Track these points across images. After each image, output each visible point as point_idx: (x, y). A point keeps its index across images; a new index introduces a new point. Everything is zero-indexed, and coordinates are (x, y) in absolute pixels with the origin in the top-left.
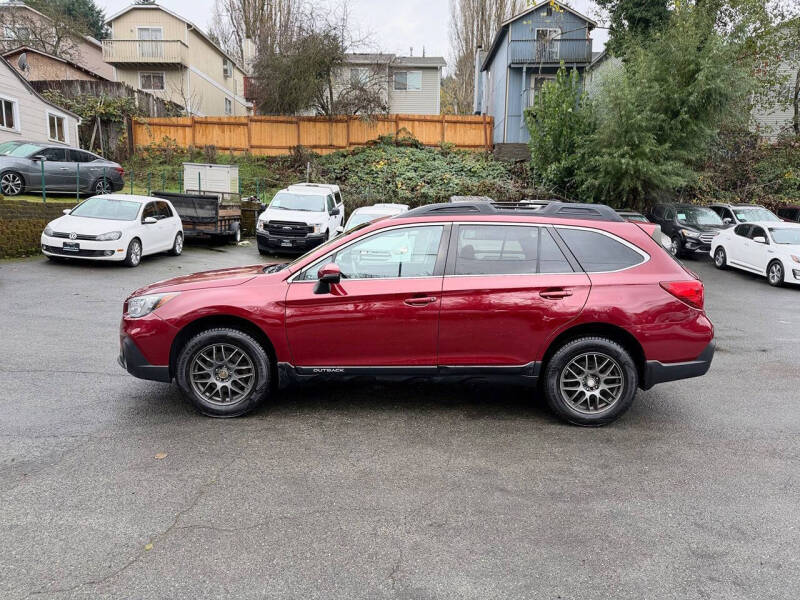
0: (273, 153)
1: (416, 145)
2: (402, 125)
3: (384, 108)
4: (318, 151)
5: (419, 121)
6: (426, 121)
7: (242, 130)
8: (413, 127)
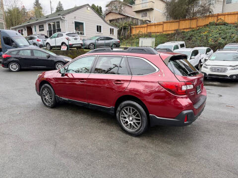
0: (170, 32)
1: (225, 24)
2: (219, 17)
3: (210, 12)
4: (185, 30)
5: (227, 15)
6: (231, 14)
7: (161, 26)
8: (225, 18)
